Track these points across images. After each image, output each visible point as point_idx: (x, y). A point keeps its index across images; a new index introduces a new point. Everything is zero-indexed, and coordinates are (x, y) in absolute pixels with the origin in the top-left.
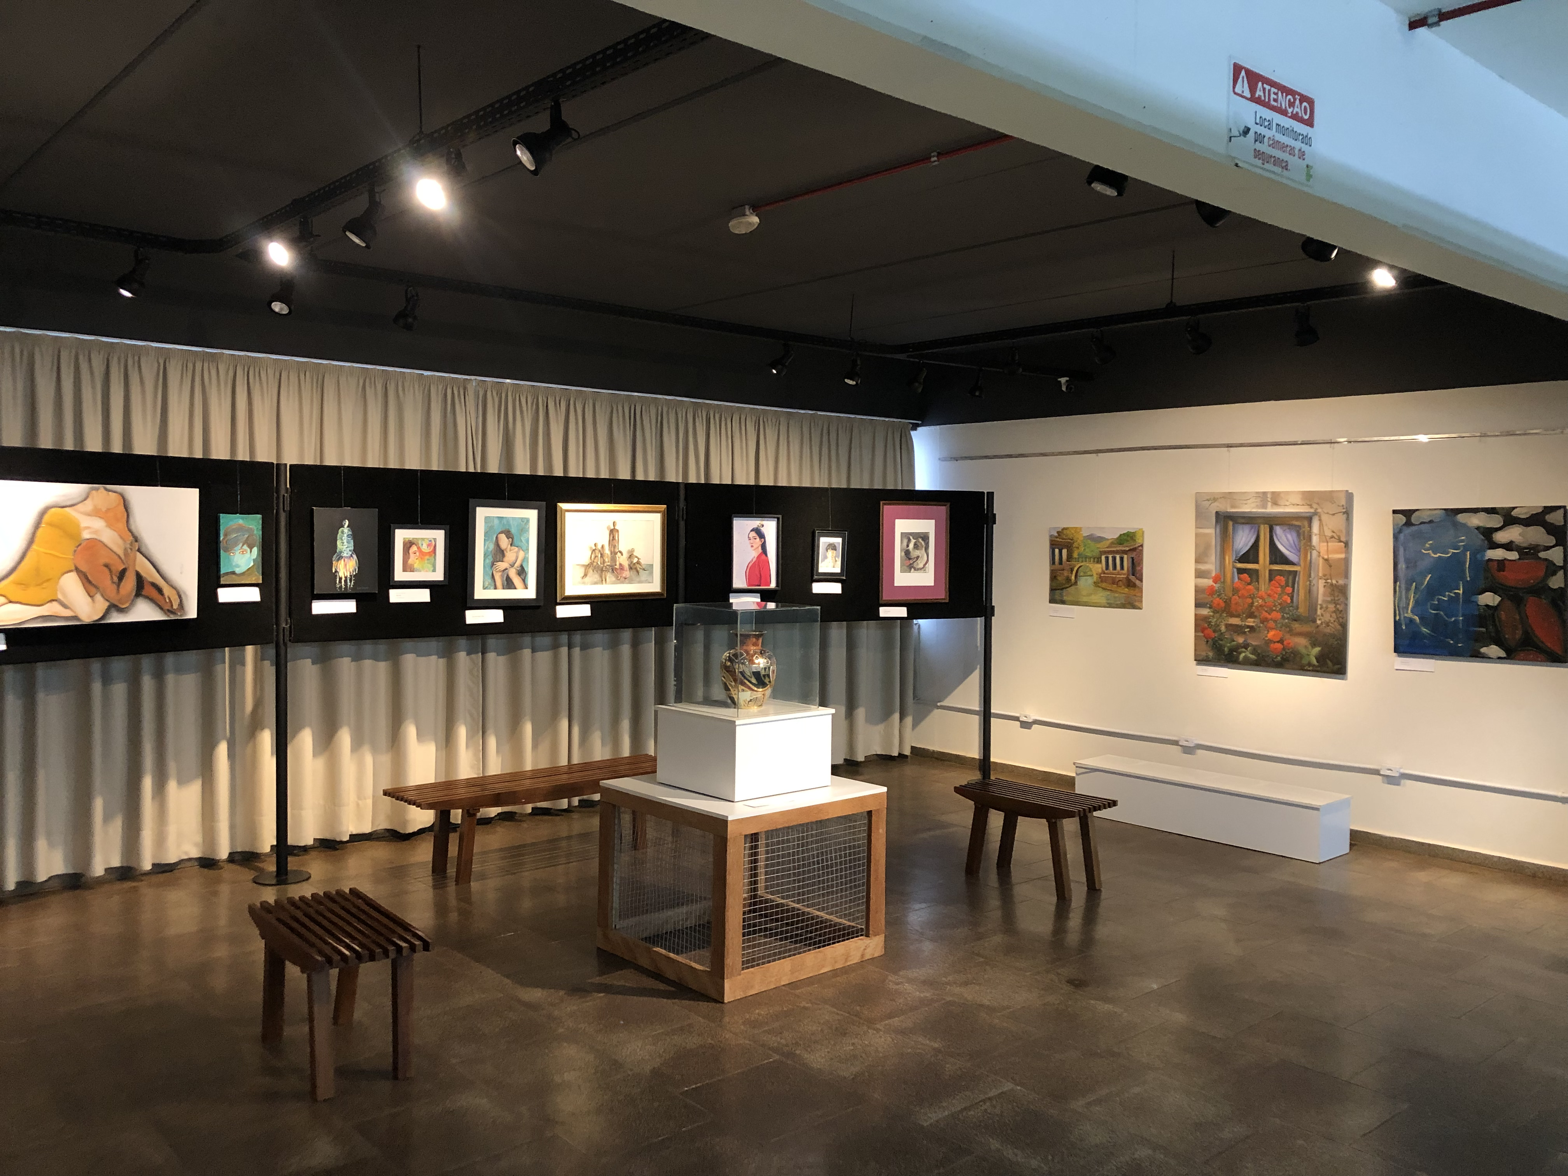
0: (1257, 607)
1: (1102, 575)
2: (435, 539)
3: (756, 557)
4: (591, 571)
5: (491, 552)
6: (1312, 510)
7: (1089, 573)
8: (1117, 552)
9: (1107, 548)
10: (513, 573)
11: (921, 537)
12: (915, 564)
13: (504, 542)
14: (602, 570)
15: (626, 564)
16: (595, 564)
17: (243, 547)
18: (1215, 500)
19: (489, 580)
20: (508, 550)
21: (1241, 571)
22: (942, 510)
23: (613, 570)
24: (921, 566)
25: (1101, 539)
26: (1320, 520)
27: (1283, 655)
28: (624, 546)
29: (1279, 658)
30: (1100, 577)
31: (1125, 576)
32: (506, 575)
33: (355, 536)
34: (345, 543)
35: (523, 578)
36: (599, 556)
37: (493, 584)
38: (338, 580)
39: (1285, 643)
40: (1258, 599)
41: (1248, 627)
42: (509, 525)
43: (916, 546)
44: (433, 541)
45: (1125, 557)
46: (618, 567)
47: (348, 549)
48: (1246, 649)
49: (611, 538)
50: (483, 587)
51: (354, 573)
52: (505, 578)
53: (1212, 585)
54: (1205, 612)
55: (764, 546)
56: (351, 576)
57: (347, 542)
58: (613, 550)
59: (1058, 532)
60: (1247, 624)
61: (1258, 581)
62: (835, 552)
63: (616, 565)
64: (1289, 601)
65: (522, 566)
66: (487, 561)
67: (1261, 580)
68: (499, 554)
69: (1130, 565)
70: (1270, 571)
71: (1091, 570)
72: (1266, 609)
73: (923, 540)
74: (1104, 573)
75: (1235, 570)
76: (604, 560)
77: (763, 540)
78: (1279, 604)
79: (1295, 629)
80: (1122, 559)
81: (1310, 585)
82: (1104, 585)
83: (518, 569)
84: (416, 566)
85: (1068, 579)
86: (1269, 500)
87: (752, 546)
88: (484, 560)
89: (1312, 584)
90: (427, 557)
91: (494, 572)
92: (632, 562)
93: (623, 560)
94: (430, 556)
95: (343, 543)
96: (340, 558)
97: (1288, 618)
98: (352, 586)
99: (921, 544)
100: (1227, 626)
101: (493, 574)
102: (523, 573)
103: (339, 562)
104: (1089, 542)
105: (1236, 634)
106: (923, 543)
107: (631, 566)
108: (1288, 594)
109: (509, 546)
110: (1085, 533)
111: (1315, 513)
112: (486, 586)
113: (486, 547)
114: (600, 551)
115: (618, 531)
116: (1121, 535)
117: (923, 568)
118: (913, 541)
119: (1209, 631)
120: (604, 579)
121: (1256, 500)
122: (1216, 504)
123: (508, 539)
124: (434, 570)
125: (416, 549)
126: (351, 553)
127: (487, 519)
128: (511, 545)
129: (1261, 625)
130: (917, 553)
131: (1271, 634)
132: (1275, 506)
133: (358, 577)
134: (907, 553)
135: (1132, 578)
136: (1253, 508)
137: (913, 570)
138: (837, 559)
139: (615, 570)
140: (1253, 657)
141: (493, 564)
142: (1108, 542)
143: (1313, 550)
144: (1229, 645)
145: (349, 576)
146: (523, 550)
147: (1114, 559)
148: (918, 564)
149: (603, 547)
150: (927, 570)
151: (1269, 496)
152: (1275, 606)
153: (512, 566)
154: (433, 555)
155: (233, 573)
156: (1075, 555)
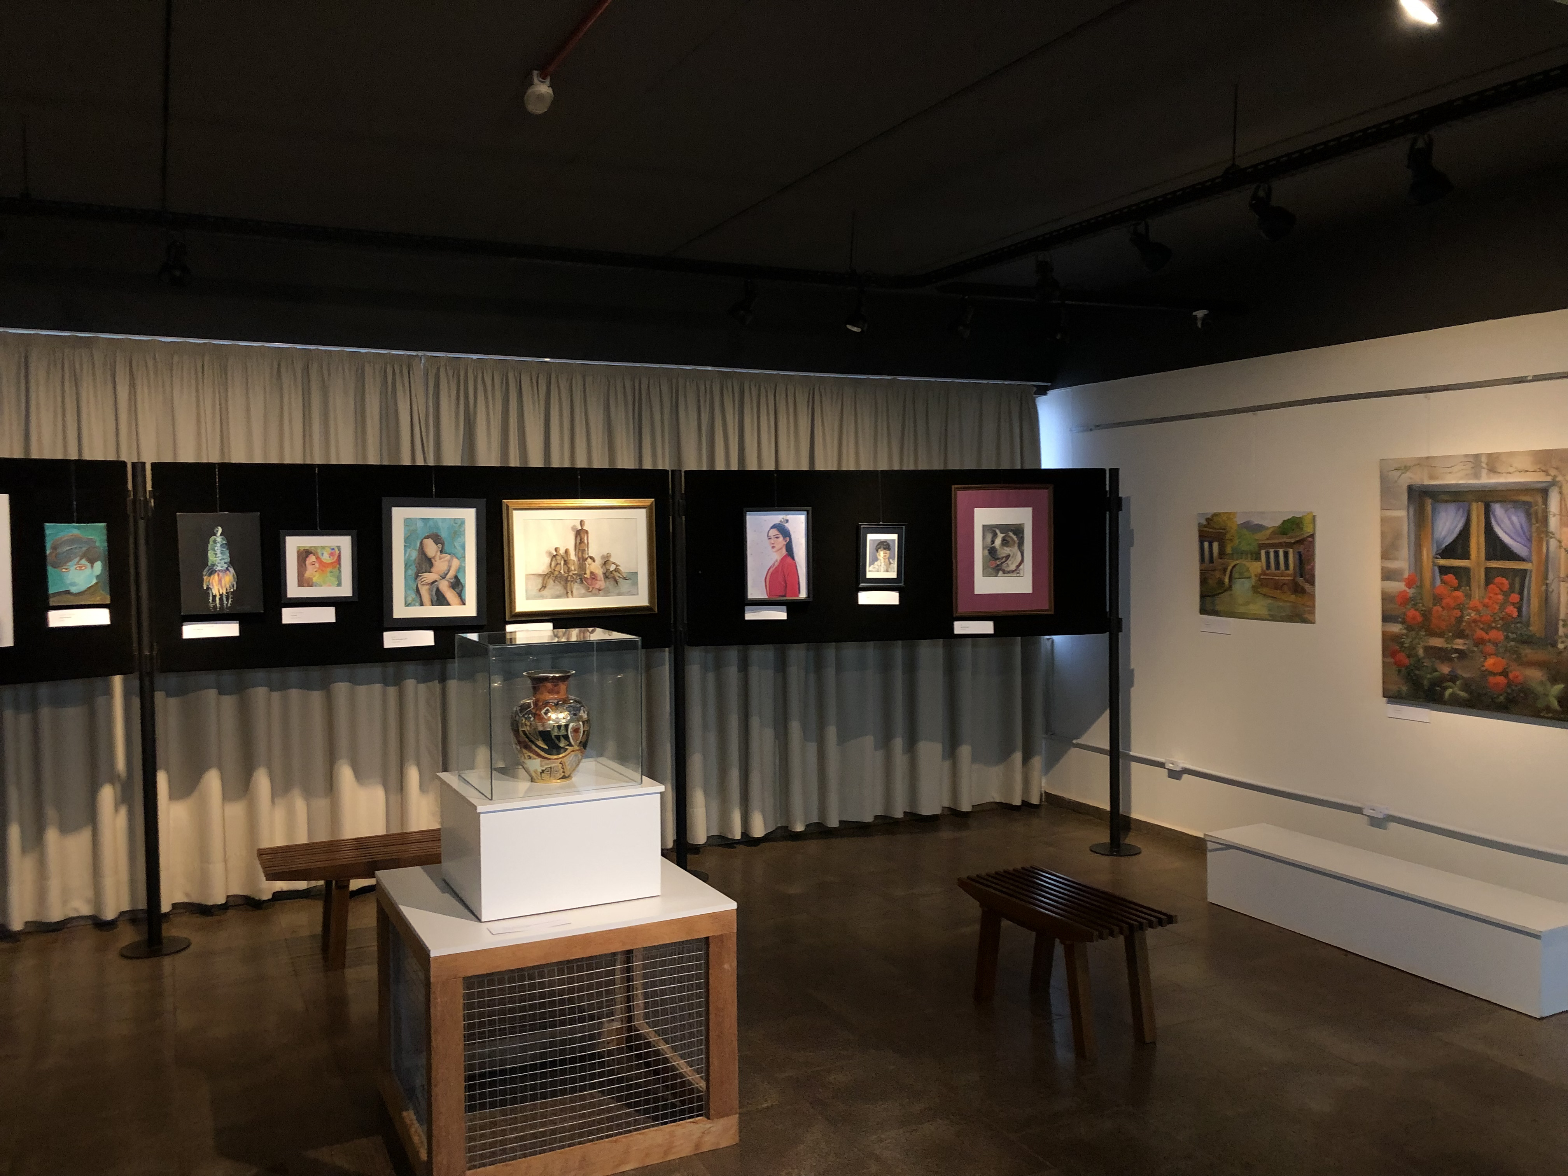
0: (1469, 623)
1: (1262, 577)
2: (339, 548)
3: (778, 561)
4: (551, 581)
5: (415, 560)
6: (1549, 479)
7: (1246, 574)
8: (1280, 545)
9: (1267, 539)
10: (444, 586)
11: (1011, 531)
12: (1004, 565)
13: (431, 548)
14: (567, 581)
15: (599, 572)
16: (556, 573)
17: (80, 563)
18: (1406, 468)
19: (412, 595)
20: (437, 558)
21: (1444, 570)
22: (1044, 495)
23: (581, 579)
24: (1013, 567)
25: (1260, 528)
26: (1560, 493)
27: (1508, 694)
28: (595, 549)
29: (1502, 698)
30: (1260, 580)
31: (1292, 578)
32: (435, 589)
33: (231, 544)
34: (219, 555)
35: (459, 591)
36: (562, 563)
37: (418, 600)
38: (211, 598)
39: (1511, 676)
40: (1470, 611)
41: (1457, 651)
42: (438, 528)
43: (1005, 543)
44: (336, 549)
45: (1291, 551)
46: (588, 576)
47: (223, 561)
48: (1454, 683)
49: (578, 541)
50: (405, 603)
51: (232, 590)
52: (434, 593)
53: (1404, 591)
54: (1396, 628)
55: (789, 548)
56: (227, 593)
57: (222, 553)
58: (580, 556)
59: (1207, 520)
60: (1455, 647)
61: (1468, 584)
62: (888, 552)
63: (585, 574)
64: (1515, 614)
65: (456, 577)
66: (410, 572)
67: (1474, 584)
68: (425, 563)
69: (1297, 562)
70: (1487, 570)
71: (1248, 570)
72: (1482, 626)
73: (1015, 534)
74: (1265, 574)
75: (1436, 569)
76: (569, 568)
77: (788, 539)
78: (1502, 619)
79: (1526, 656)
80: (1286, 554)
81: (1547, 590)
82: (1264, 590)
83: (452, 581)
84: (315, 580)
85: (1221, 582)
86: (1484, 465)
87: (773, 547)
88: (405, 572)
89: (1550, 590)
90: (329, 569)
91: (419, 585)
92: (607, 570)
93: (595, 567)
94: (334, 567)
95: (216, 554)
96: (212, 572)
97: (1514, 640)
98: (229, 605)
99: (1013, 539)
100: (1427, 649)
101: (417, 587)
102: (458, 585)
103: (212, 576)
104: (1245, 531)
105: (1438, 661)
106: (1014, 537)
107: (607, 574)
108: (1514, 604)
109: (439, 552)
110: (1240, 520)
111: (1554, 483)
112: (410, 602)
113: (407, 555)
114: (563, 557)
115: (587, 532)
116: (1284, 521)
117: (1015, 570)
118: (1000, 536)
119: (1402, 657)
120: (570, 592)
121: (1464, 467)
122: (1408, 474)
123: (437, 544)
124: (339, 585)
125: (315, 560)
126: (226, 566)
127: (408, 522)
128: (441, 552)
129: (1475, 649)
130: (1007, 551)
131: (1490, 663)
132: (1492, 474)
133: (237, 594)
134: (992, 552)
135: (1300, 580)
136: (1461, 478)
137: (1001, 573)
138: (891, 560)
139: (586, 581)
140: (1463, 694)
141: (417, 576)
142: (1268, 532)
143: (1552, 538)
144: (1429, 676)
145: (225, 593)
146: (457, 558)
147: (1277, 554)
148: (1008, 565)
149: (567, 551)
150: (1021, 572)
151: (1484, 460)
152: (1495, 621)
153: (444, 577)
154: (338, 566)
155: (68, 592)
156: (1229, 550)
